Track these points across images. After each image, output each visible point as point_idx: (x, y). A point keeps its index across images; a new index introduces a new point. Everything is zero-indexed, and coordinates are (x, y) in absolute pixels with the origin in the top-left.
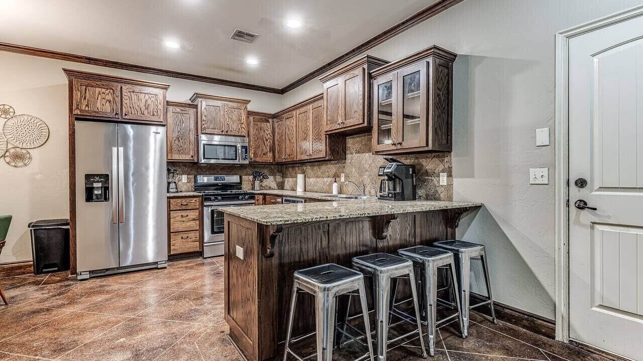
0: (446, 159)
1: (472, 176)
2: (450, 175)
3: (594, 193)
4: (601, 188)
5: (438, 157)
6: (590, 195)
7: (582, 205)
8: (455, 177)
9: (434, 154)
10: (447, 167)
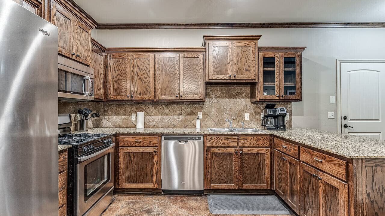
0: (289, 106)
1: (302, 115)
2: (291, 115)
3: (349, 122)
4: (351, 120)
5: (284, 104)
6: (348, 122)
7: (345, 126)
8: (294, 116)
9: (281, 103)
10: (289, 110)
